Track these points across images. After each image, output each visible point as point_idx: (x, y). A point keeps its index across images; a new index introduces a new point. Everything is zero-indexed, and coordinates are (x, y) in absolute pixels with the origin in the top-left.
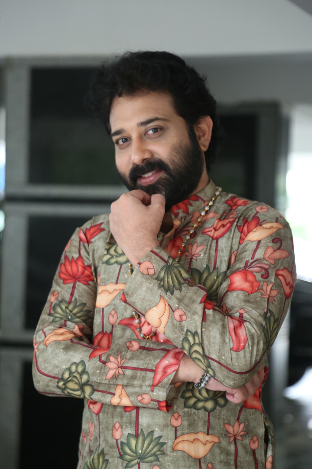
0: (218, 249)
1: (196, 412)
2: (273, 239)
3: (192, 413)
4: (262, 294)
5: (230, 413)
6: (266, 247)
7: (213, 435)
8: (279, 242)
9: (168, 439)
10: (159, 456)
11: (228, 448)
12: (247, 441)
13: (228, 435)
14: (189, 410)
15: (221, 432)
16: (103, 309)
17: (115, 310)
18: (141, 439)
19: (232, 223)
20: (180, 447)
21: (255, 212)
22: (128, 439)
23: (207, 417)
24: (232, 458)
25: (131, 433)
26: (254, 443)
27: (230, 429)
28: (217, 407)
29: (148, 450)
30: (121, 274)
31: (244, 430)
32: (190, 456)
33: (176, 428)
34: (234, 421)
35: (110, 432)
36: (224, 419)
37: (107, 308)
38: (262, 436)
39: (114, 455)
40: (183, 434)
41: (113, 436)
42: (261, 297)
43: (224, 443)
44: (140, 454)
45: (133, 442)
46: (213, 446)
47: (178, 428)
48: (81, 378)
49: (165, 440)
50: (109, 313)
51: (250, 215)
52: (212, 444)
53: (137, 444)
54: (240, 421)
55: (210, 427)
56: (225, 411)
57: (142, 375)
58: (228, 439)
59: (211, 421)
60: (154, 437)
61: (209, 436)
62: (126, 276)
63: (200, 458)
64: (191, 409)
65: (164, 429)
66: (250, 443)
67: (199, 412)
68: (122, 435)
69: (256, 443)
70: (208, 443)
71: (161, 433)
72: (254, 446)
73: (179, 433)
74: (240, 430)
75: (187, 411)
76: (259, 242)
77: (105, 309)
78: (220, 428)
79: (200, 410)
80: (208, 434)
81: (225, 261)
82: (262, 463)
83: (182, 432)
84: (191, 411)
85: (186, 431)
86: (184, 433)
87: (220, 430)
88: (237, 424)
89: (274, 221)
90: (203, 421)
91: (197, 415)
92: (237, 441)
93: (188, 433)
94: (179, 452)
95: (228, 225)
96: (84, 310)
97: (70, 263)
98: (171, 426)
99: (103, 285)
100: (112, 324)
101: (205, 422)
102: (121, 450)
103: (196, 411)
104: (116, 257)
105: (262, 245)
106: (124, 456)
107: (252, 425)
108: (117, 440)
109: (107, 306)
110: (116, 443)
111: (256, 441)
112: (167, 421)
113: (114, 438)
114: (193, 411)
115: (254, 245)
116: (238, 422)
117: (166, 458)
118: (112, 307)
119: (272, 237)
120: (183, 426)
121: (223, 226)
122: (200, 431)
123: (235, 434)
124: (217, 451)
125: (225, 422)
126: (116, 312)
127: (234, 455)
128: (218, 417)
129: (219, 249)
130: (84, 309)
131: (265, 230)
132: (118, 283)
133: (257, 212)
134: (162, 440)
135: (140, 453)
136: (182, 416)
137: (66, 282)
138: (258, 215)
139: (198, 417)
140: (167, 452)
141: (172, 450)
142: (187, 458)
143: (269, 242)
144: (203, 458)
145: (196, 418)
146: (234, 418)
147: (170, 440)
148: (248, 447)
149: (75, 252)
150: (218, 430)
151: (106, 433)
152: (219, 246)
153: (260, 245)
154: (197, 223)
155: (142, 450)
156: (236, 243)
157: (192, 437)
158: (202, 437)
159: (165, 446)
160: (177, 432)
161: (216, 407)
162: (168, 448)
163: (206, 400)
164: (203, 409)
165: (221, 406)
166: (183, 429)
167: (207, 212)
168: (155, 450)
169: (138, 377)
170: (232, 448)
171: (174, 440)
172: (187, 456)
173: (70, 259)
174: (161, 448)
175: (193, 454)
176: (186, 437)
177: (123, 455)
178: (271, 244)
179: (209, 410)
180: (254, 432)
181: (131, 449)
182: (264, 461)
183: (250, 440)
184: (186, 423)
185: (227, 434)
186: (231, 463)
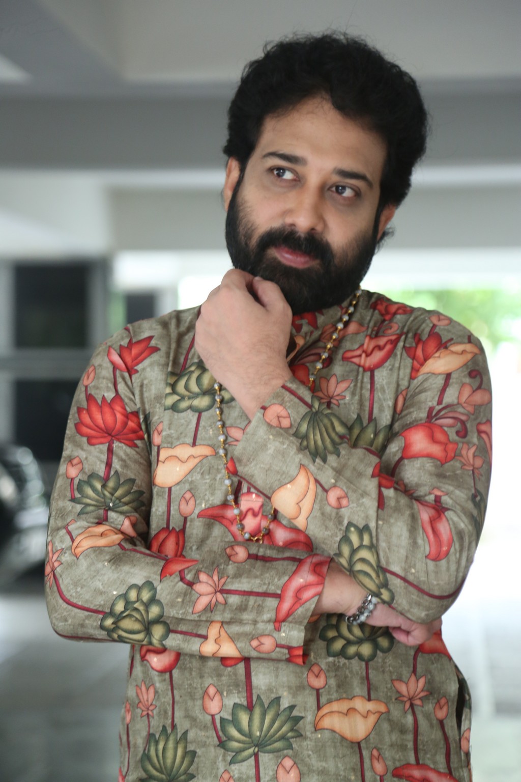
0: (375, 388)
1: (347, 664)
2: (469, 370)
3: (341, 665)
4: (463, 463)
5: (400, 662)
6: (461, 385)
7: (377, 700)
8: (478, 377)
9: (305, 709)
10: (291, 740)
11: (403, 721)
12: (429, 707)
13: (401, 698)
14: (336, 659)
15: (389, 694)
16: (170, 489)
17: (193, 492)
18: (257, 712)
19: (395, 343)
20: (327, 723)
21: (431, 325)
22: (233, 714)
23: (365, 671)
24: (410, 737)
25: (239, 702)
26: (441, 708)
27: (403, 689)
28: (378, 652)
29: (272, 730)
30: (200, 429)
31: (425, 688)
32: (343, 738)
33: (318, 690)
34: (408, 675)
35: (199, 702)
36: (391, 672)
37: (178, 487)
38: (454, 696)
39: (208, 743)
40: (330, 701)
41: (204, 709)
42: (461, 468)
43: (396, 713)
44: (257, 739)
45: (244, 718)
46: (379, 719)
47: (321, 691)
48: (147, 612)
49: (300, 712)
50: (181, 496)
51: (423, 330)
52: (377, 715)
53: (250, 721)
54: (417, 674)
55: (371, 687)
56: (390, 658)
57: (257, 604)
58: (401, 706)
59: (371, 676)
60: (282, 708)
61: (371, 702)
62: (211, 432)
63: (359, 740)
64: (338, 659)
65: (298, 692)
66: (434, 709)
67: (351, 663)
68: (222, 707)
69: (445, 709)
70: (370, 714)
71: (294, 700)
72: (441, 714)
73: (323, 700)
74: (419, 690)
75: (333, 661)
76: (448, 376)
77: (173, 489)
78: (387, 687)
79: (353, 660)
80: (369, 700)
81: (389, 407)
82: (455, 740)
83: (328, 697)
84: (339, 662)
85: (335, 696)
86: (331, 699)
87: (387, 692)
88: (413, 679)
89: (466, 341)
90: (359, 678)
91: (349, 668)
92: (415, 708)
93: (339, 698)
94: (326, 731)
95: (388, 347)
96: (132, 491)
97: (100, 408)
98: (310, 688)
99: (167, 447)
100: (185, 516)
101: (362, 678)
102: (220, 733)
103: (346, 661)
104: (189, 398)
105: (454, 380)
106: (228, 742)
107: (437, 679)
108: (213, 716)
109: (178, 484)
110: (211, 720)
111: (444, 705)
112: (301, 680)
113: (207, 713)
114: (343, 661)
115: (440, 381)
116: (415, 675)
117: (305, 743)
118: (187, 486)
119: (467, 368)
120: (329, 687)
121: (380, 348)
122: (355, 695)
123: (411, 697)
124: (386, 726)
125: (394, 677)
126: (193, 496)
127: (413, 732)
128: (381, 670)
129: (377, 388)
130: (132, 488)
131: (455, 356)
132: (197, 444)
133: (434, 326)
134: (295, 713)
135: (258, 737)
136: (325, 671)
137: (94, 441)
138: (437, 330)
139: (351, 672)
140: (306, 733)
141: (313, 729)
142: (339, 741)
143: (464, 376)
144: (363, 741)
145: (347, 672)
146: (407, 669)
147: (309, 712)
148: (433, 716)
149: (108, 389)
150: (383, 692)
151: (189, 704)
152: (376, 383)
153: (451, 381)
154: (332, 341)
155: (261, 731)
156: (405, 376)
157: (344, 706)
158: (360, 705)
159: (301, 722)
160: (321, 698)
161: (376, 652)
162: (306, 726)
163: (360, 642)
164: (357, 658)
165: (384, 651)
166: (329, 692)
167: (346, 324)
168: (284, 729)
169: (251, 607)
170: (410, 719)
171: (316, 712)
172: (339, 738)
173: (100, 402)
174: (295, 726)
175: (348, 734)
176: (335, 706)
177: (225, 741)
178: (467, 380)
179: (366, 658)
180: (442, 692)
181: (240, 731)
182: (457, 738)
183: (434, 705)
184: (333, 682)
185: (399, 697)
186: (409, 747)
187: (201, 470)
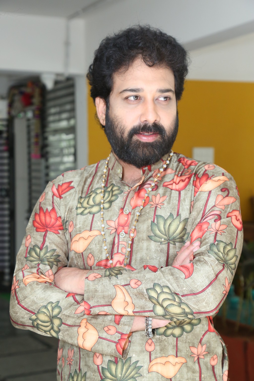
0: (181, 199)
1: (166, 339)
2: (221, 188)
3: (163, 340)
5: (194, 337)
6: (217, 195)
7: (181, 357)
8: (227, 191)
9: (144, 362)
10: (136, 378)
11: (194, 367)
12: (208, 359)
13: (193, 355)
14: (160, 337)
15: (187, 353)
16: (82, 253)
17: (92, 254)
18: (120, 364)
19: (189, 178)
20: (154, 368)
22: (108, 365)
23: (176, 342)
24: (198, 375)
25: (111, 360)
26: (214, 360)
27: (195, 350)
29: (127, 374)
30: (94, 222)
31: (206, 350)
32: (163, 376)
33: (150, 352)
34: (197, 344)
35: (91, 359)
36: (189, 343)
37: (85, 252)
38: (221, 354)
39: (96, 379)
40: (156, 358)
41: (94, 362)
43: (190, 364)
44: (120, 378)
45: (113, 367)
46: (181, 366)
47: (151, 353)
48: (52, 311)
49: (141, 364)
50: (87, 256)
51: (200, 172)
52: (181, 364)
53: (116, 369)
55: (178, 350)
56: (190, 336)
58: (193, 359)
59: (178, 345)
60: (132, 362)
61: (177, 358)
62: (99, 223)
63: (171, 378)
64: (162, 336)
65: (140, 354)
66: (210, 360)
67: (168, 339)
68: (103, 361)
69: (216, 360)
70: (177, 364)
71: (138, 358)
72: (213, 363)
73: (153, 357)
74: (203, 351)
75: (159, 338)
78: (186, 350)
79: (170, 337)
80: (177, 356)
81: (187, 209)
83: (155, 355)
84: (162, 338)
85: (159, 355)
86: (157, 357)
87: (186, 352)
88: (200, 346)
90: (172, 346)
91: (167, 341)
92: (200, 360)
93: (161, 357)
94: (154, 373)
95: (187, 180)
97: (45, 214)
98: (146, 351)
99: (79, 234)
100: (90, 266)
101: (174, 346)
102: (102, 375)
103: (166, 338)
104: (89, 208)
105: (213, 194)
106: (105, 379)
107: (212, 346)
108: (98, 366)
109: (85, 250)
110: (97, 368)
111: (216, 359)
112: (142, 348)
113: (95, 364)
114: (164, 337)
115: (206, 195)
116: (201, 344)
117: (143, 379)
118: (89, 251)
120: (156, 350)
121: (183, 181)
122: (170, 354)
123: (198, 354)
124: (185, 370)
125: (191, 345)
126: (93, 256)
127: (199, 372)
128: (184, 341)
130: (54, 254)
131: (214, 182)
132: (92, 230)
134: (139, 364)
135: (120, 377)
136: (154, 342)
137: (39, 230)
139: (168, 343)
140: (143, 374)
141: (147, 372)
142: (160, 378)
143: (219, 191)
144: (173, 378)
145: (166, 343)
146: (197, 341)
147: (145, 363)
148: (209, 364)
149: (49, 205)
150: (184, 353)
151: (87, 359)
152: (181, 197)
153: (211, 194)
155: (121, 374)
157: (163, 360)
158: (172, 359)
159: (141, 369)
160: (151, 356)
161: (183, 333)
162: (144, 371)
163: (174, 327)
164: (172, 336)
165: (187, 332)
166: (156, 353)
168: (133, 373)
170: (197, 366)
171: (149, 363)
172: (161, 376)
173: (45, 211)
174: (138, 371)
175: (166, 375)
176: (159, 360)
178: (220, 193)
179: (177, 336)
180: (214, 352)
181: (111, 374)
182: (221, 375)
183: (210, 358)
184: (158, 348)
185: (191, 355)
186: (197, 379)
187: (94, 242)
